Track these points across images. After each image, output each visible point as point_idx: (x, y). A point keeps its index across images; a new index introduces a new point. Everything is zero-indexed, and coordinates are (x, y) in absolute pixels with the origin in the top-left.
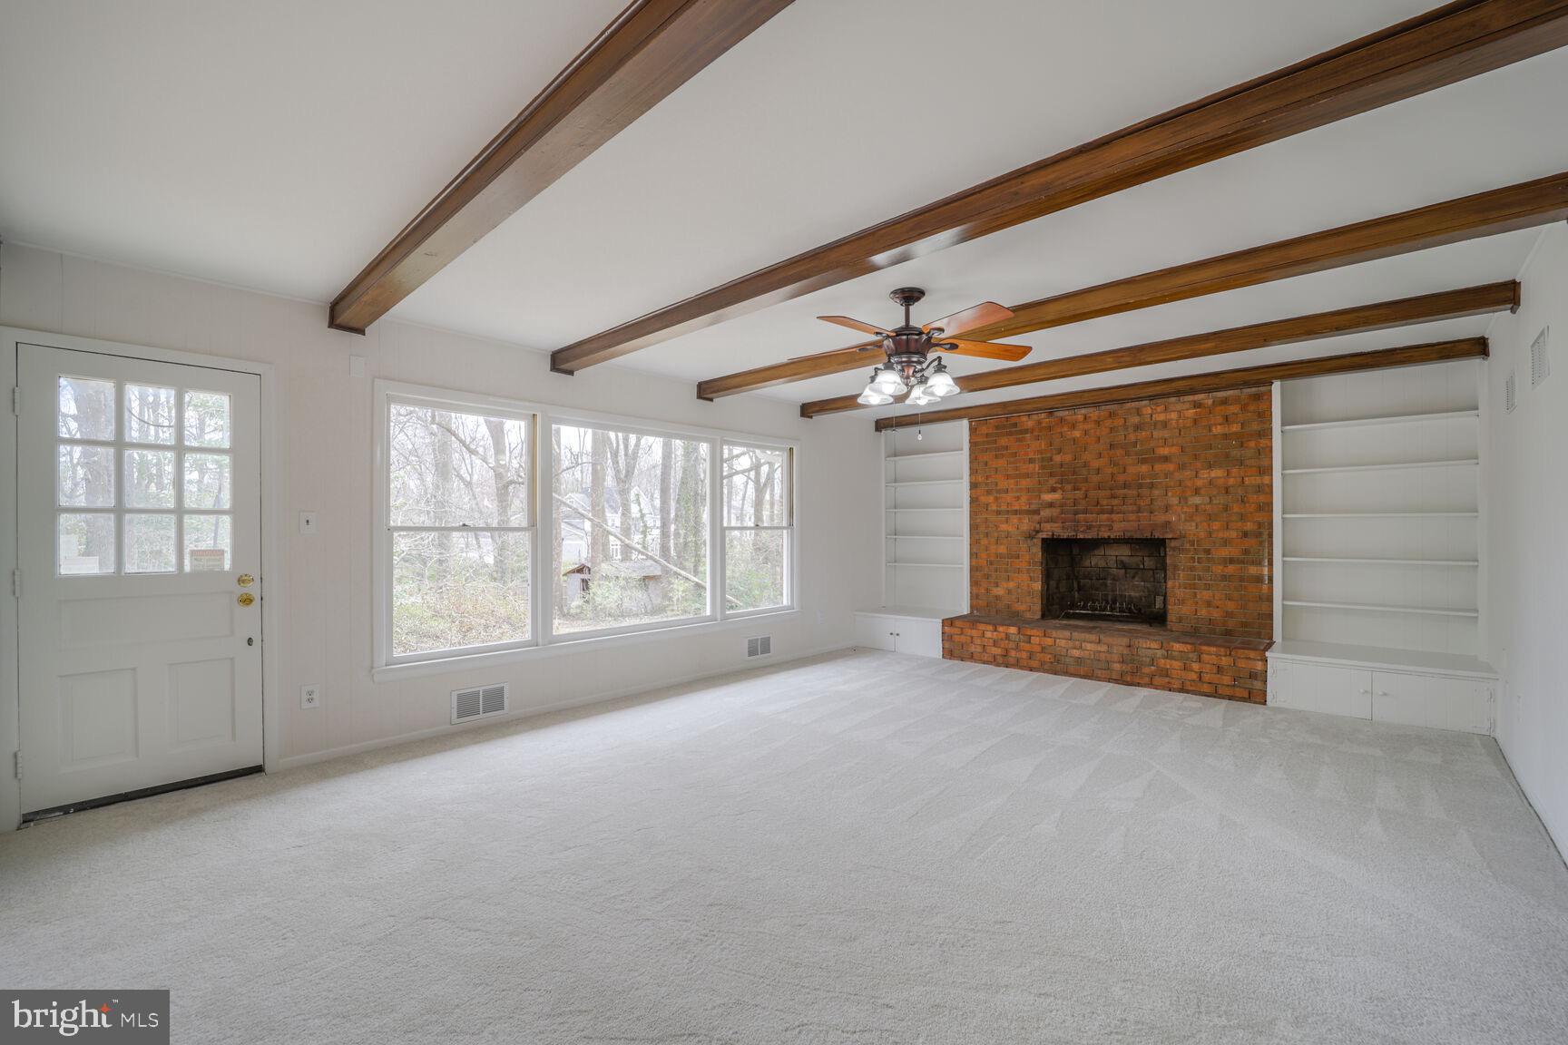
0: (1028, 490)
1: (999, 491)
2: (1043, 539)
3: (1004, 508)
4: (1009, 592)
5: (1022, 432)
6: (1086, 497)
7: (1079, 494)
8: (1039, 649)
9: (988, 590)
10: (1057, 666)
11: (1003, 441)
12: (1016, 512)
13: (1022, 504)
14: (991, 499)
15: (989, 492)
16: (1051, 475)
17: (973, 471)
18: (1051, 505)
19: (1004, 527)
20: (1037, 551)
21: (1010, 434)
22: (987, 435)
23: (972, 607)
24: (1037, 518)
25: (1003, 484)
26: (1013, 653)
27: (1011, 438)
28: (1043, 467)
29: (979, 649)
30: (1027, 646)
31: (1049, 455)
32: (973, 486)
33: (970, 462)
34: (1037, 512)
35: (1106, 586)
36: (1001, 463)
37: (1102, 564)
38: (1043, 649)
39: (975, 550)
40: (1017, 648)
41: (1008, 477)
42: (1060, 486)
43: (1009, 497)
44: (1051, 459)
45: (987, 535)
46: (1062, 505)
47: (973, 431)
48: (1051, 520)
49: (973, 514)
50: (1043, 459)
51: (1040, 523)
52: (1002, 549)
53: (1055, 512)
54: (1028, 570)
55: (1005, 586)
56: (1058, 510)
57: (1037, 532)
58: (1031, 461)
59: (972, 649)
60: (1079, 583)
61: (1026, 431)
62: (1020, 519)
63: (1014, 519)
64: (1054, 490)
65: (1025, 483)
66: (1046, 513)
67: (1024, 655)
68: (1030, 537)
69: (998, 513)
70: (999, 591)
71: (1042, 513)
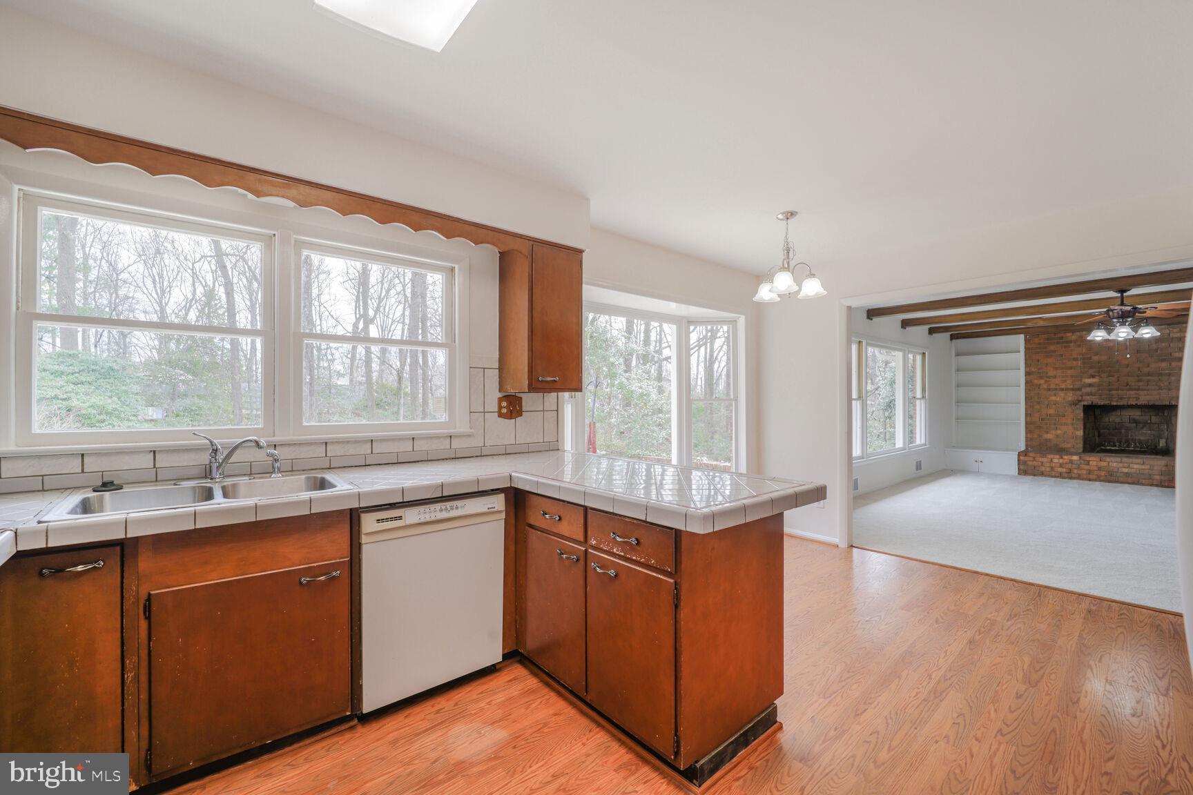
0: (1072, 377)
1: (1049, 377)
2: (1084, 405)
3: (1053, 386)
4: (1058, 436)
5: (1067, 342)
6: (1118, 380)
7: (1111, 379)
8: (1096, 468)
9: (1040, 436)
10: (1111, 478)
11: (1052, 347)
12: (1062, 389)
13: (1069, 384)
14: (1042, 381)
15: (1041, 378)
16: (1091, 368)
17: (1027, 365)
18: (1090, 385)
19: (1053, 398)
20: (1080, 413)
21: (1057, 343)
22: (1040, 344)
23: (1027, 446)
24: (1079, 393)
25: (1051, 373)
26: (1075, 471)
27: (1058, 346)
28: (1084, 363)
29: (1048, 469)
30: (1087, 467)
31: (1089, 356)
32: (1027, 374)
33: (1026, 360)
34: (1079, 389)
35: (1121, 433)
36: (1050, 360)
37: (1118, 420)
38: (1100, 469)
39: (1029, 412)
40: (1079, 468)
41: (1056, 369)
42: (1097, 374)
43: (1057, 381)
44: (1090, 358)
45: (1039, 403)
46: (1099, 385)
47: (1026, 341)
48: (1089, 394)
49: (1027, 391)
50: (1084, 359)
51: (1082, 396)
52: (1052, 411)
53: (1094, 389)
54: (1073, 424)
55: (1054, 433)
56: (1096, 388)
57: (1080, 401)
58: (1075, 359)
59: (1043, 469)
60: (1099, 432)
61: (1071, 342)
62: (1066, 394)
63: (1062, 394)
64: (1093, 377)
65: (1069, 372)
66: (1088, 390)
67: (1084, 472)
68: (1074, 403)
69: (1049, 390)
70: (1049, 436)
71: (1083, 390)
